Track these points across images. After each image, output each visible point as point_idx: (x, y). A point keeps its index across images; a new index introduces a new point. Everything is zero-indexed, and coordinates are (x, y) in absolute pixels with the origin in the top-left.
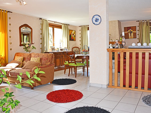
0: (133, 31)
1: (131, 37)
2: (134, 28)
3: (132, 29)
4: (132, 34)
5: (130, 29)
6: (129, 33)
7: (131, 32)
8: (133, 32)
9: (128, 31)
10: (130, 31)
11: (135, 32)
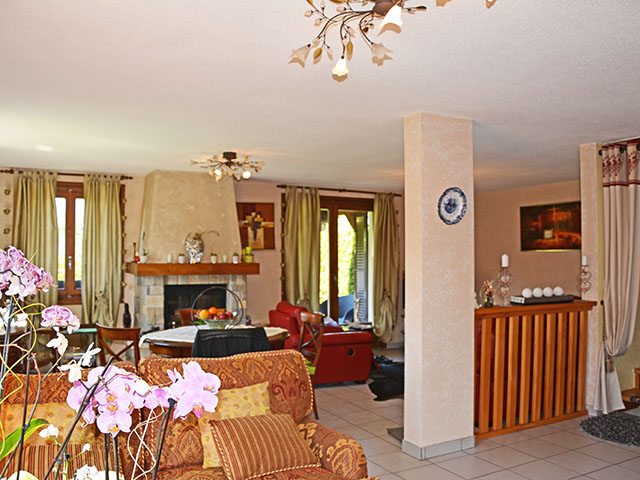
0: (264, 221)
1: (255, 244)
2: (266, 210)
3: (260, 213)
4: (260, 232)
5: (253, 214)
6: (249, 229)
7: (256, 226)
8: (263, 224)
9: (245, 219)
10: (253, 219)
11: (270, 224)
